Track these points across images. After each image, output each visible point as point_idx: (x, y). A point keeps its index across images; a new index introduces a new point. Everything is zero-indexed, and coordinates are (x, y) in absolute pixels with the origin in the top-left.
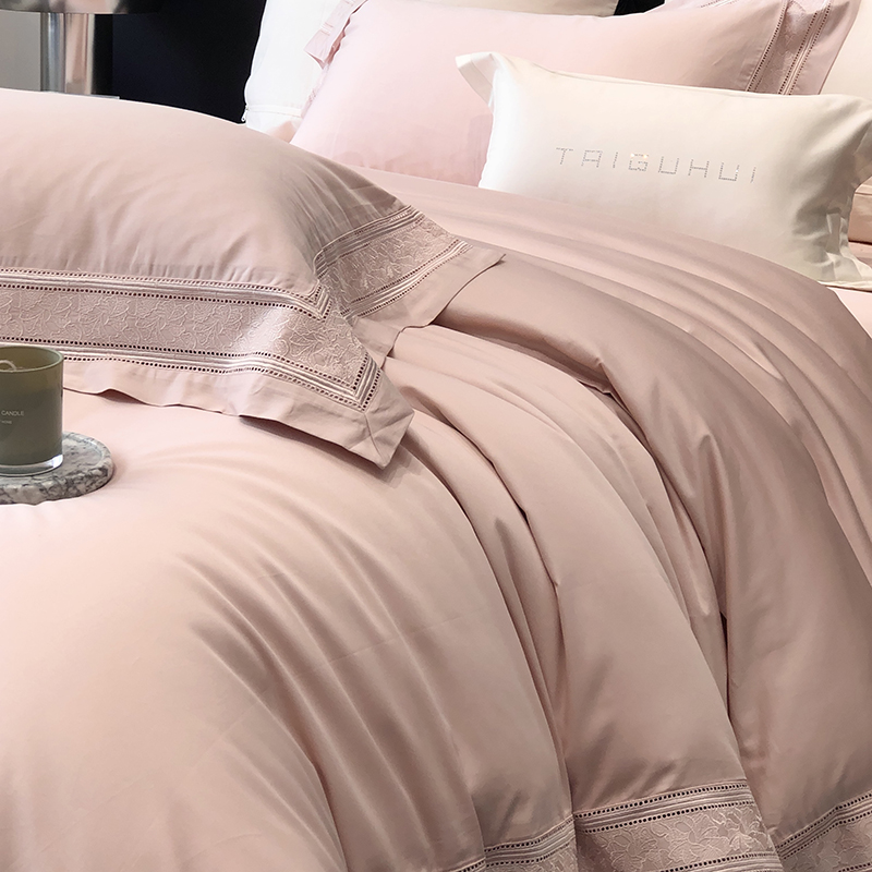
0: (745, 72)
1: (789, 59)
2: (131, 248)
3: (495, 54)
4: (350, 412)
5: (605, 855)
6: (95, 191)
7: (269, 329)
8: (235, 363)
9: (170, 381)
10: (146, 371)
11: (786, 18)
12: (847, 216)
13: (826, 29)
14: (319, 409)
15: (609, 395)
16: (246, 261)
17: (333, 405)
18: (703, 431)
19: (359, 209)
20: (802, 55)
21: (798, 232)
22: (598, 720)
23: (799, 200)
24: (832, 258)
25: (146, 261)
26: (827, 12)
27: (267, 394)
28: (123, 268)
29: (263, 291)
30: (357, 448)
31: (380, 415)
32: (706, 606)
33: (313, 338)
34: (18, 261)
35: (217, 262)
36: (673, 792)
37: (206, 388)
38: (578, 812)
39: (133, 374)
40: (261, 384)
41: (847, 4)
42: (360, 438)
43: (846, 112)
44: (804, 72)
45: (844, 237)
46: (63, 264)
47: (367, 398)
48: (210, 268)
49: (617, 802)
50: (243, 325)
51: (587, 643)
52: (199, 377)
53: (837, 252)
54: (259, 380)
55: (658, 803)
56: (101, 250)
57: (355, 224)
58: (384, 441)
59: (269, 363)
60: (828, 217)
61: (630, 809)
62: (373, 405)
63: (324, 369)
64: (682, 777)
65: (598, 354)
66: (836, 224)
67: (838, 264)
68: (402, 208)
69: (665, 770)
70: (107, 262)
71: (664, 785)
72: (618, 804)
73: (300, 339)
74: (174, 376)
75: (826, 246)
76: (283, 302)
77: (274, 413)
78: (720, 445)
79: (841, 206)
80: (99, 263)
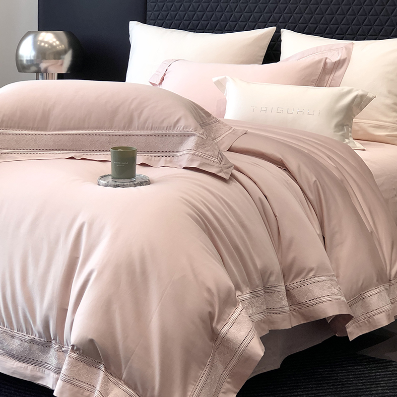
0: (313, 82)
1: (327, 77)
2: (145, 122)
3: (227, 77)
4: (216, 165)
5: (294, 297)
6: (133, 106)
7: (191, 143)
8: (180, 154)
9: (159, 160)
10: (151, 158)
11: (325, 63)
12: (351, 127)
13: (339, 67)
14: (208, 164)
15: (284, 169)
16: (182, 124)
17: (211, 163)
18: (314, 179)
19: (203, 116)
20: (332, 76)
21: (335, 132)
22: (291, 256)
23: (335, 121)
24: (347, 141)
25: (150, 125)
26: (339, 61)
27: (192, 161)
28: (143, 128)
29: (188, 132)
30: (219, 174)
31: (225, 166)
32: (319, 231)
33: (203, 144)
34: (110, 128)
35: (173, 125)
36: (314, 276)
37: (171, 162)
38: (286, 285)
39: (148, 159)
40: (190, 158)
41: (346, 58)
42: (220, 172)
43: (349, 92)
44: (333, 81)
45: (350, 134)
46: (124, 129)
47: (221, 161)
48: (171, 127)
49: (297, 280)
50: (181, 143)
51: (287, 233)
52: (168, 159)
53: (349, 139)
54: (189, 157)
55: (310, 279)
56: (136, 123)
57: (202, 120)
58: (227, 173)
59: (192, 152)
60: (345, 127)
61: (302, 282)
62: (223, 163)
63: (208, 153)
64: (316, 272)
65: (281, 157)
66: (348, 130)
67: (349, 142)
68: (213, 117)
69: (311, 270)
70: (138, 127)
71: (311, 274)
72: (298, 281)
73: (200, 145)
74: (160, 159)
75: (345, 136)
76: (194, 135)
77: (195, 165)
78: (320, 183)
79: (348, 123)
80: (135, 127)
